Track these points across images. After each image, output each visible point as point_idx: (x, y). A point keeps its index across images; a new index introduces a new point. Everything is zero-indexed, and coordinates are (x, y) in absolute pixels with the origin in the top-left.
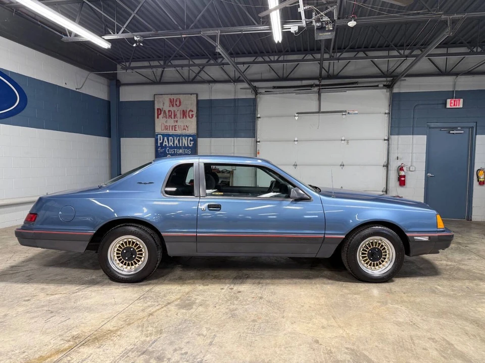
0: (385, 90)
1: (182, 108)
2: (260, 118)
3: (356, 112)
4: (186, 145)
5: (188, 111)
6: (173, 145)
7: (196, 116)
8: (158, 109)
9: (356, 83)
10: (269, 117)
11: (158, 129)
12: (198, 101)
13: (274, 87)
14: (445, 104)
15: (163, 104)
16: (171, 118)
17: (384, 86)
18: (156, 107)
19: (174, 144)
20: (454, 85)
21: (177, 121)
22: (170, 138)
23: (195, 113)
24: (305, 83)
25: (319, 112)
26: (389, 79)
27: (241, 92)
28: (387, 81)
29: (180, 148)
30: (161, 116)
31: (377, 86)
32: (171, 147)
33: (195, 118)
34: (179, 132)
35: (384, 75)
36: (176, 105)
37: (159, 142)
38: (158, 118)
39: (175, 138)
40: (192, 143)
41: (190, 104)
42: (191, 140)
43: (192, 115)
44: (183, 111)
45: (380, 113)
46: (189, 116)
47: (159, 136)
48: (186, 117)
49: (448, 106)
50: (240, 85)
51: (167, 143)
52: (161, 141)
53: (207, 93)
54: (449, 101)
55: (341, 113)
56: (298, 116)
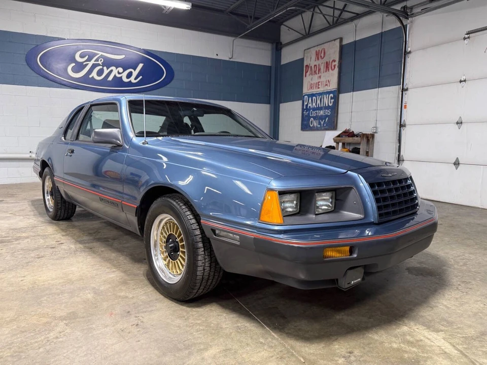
1: (326, 59)
2: (411, 52)
4: (327, 105)
5: (331, 61)
6: (315, 107)
7: (338, 67)
8: (306, 66)
11: (306, 90)
12: (341, 47)
15: (310, 61)
16: (316, 74)
18: (305, 64)
19: (316, 104)
21: (320, 77)
22: (314, 98)
23: (337, 63)
29: (320, 109)
30: (308, 74)
32: (314, 109)
33: (337, 70)
34: (321, 90)
36: (321, 57)
37: (305, 104)
38: (306, 76)
39: (318, 97)
40: (332, 100)
41: (333, 52)
42: (331, 98)
43: (335, 66)
44: (327, 63)
46: (331, 68)
47: (305, 97)
48: (329, 70)
51: (311, 105)
53: (352, 33)
56: (469, 38)
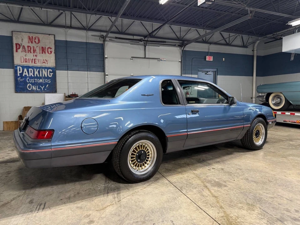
0: (179, 48)
1: (41, 45)
2: (107, 58)
3: (165, 60)
4: (46, 76)
5: (47, 48)
6: (33, 76)
7: (54, 53)
8: (16, 44)
9: (165, 42)
10: (113, 58)
11: (17, 61)
12: (55, 41)
13: (116, 38)
14: (205, 58)
15: (21, 39)
16: (31, 52)
17: (178, 45)
18: (15, 42)
19: (34, 74)
20: (209, 49)
21: (36, 56)
22: (30, 69)
23: (53, 50)
24: (135, 37)
25: (145, 58)
26: (180, 42)
27: (91, 38)
28: (179, 43)
29: (40, 78)
30: (20, 50)
31: (175, 45)
32: (31, 77)
33: (53, 55)
34: (38, 64)
35: (178, 39)
36: (35, 42)
37: (19, 72)
38: (17, 51)
39: (35, 70)
40: (52, 74)
41: (49, 42)
42: (50, 72)
43: (51, 52)
44: (42, 48)
45: (177, 61)
46: (48, 52)
47: (18, 67)
48: (45, 53)
49: (207, 60)
50: (90, 33)
51: (27, 74)
52: (21, 72)
53: (62, 35)
54: (207, 57)
55: (157, 60)
56: (132, 59)
